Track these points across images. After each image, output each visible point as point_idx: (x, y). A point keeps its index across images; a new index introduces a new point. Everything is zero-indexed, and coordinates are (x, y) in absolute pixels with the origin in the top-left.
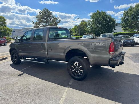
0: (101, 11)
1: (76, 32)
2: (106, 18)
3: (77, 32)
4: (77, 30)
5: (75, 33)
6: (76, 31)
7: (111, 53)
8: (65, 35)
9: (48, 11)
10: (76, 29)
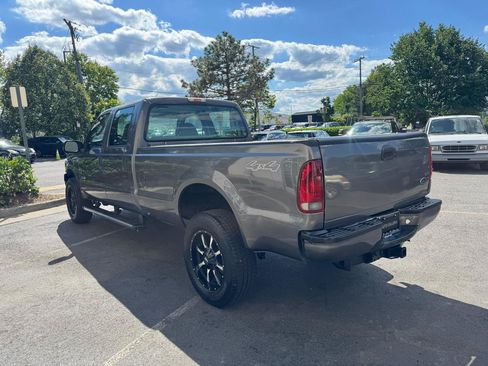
0: (435, 28)
1: (348, 111)
2: (458, 51)
3: (351, 109)
4: (353, 101)
5: (346, 115)
6: (347, 107)
7: (305, 206)
8: (304, 123)
9: (232, 41)
10: (349, 100)
